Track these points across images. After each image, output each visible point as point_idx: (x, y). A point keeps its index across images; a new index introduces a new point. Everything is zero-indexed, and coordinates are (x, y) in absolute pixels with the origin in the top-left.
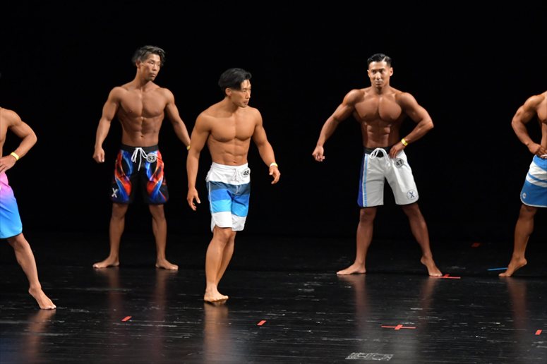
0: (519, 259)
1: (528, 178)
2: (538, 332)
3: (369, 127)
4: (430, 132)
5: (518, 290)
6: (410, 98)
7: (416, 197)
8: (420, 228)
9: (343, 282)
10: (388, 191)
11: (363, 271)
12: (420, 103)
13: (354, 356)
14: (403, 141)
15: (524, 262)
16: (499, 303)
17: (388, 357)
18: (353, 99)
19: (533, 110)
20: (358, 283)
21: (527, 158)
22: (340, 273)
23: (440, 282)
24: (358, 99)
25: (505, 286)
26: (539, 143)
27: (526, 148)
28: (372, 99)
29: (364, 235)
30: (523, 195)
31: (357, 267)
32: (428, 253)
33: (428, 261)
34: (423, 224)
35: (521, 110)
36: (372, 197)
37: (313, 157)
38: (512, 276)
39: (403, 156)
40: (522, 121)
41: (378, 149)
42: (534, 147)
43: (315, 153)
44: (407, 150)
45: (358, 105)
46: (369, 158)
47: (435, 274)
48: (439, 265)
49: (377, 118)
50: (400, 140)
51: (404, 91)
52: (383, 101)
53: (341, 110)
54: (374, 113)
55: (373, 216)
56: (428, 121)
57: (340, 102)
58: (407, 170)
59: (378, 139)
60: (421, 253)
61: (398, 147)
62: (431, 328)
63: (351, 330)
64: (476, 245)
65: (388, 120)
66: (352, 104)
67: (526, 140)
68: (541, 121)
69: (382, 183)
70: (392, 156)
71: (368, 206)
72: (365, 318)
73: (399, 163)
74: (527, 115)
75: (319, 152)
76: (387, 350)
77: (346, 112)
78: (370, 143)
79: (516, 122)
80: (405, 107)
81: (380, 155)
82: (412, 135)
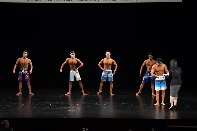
0: (100, 91)
1: (102, 75)
2: (104, 105)
3: (71, 66)
4: (83, 66)
5: (100, 97)
6: (79, 60)
7: (80, 79)
8: (81, 85)
9: (66, 96)
10: (75, 78)
11: (70, 94)
12: (81, 61)
13: (68, 111)
14: (78, 68)
15: (101, 91)
16: (96, 99)
17: (75, 111)
18: (67, 60)
19: (102, 62)
20: (69, 96)
21: (102, 71)
22: (66, 94)
23: (85, 96)
24: (69, 60)
25: (98, 96)
26: (104, 68)
27: (101, 69)
28: (71, 60)
29: (70, 87)
30: (101, 79)
31: (69, 93)
32: (83, 90)
33: (83, 92)
34: (82, 84)
35: (100, 62)
36: (72, 79)
37: (60, 72)
38: (99, 94)
39: (78, 71)
40: (100, 64)
41: (73, 70)
42: (103, 69)
43: (60, 71)
44: (78, 70)
45: (68, 61)
46: (71, 72)
47: (84, 94)
48: (85, 92)
49: (72, 64)
50: (77, 68)
51: (77, 58)
52: (74, 61)
53: (65, 62)
54: (72, 63)
55: (72, 83)
56: (82, 64)
57: (65, 61)
58: (78, 74)
59: (73, 68)
60: (81, 90)
61: (76, 69)
62: (84, 105)
63: (68, 105)
64: (92, 88)
65: (74, 64)
66: (67, 61)
67: (101, 68)
68: (104, 64)
69: (74, 76)
70: (75, 71)
71: (71, 81)
72: (71, 103)
73: (77, 73)
74: (101, 63)
75: (61, 70)
76: (75, 109)
77: (66, 63)
78: (71, 69)
79: (99, 65)
80: (78, 62)
81: (73, 71)
82: (79, 67)
